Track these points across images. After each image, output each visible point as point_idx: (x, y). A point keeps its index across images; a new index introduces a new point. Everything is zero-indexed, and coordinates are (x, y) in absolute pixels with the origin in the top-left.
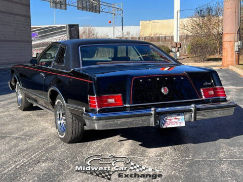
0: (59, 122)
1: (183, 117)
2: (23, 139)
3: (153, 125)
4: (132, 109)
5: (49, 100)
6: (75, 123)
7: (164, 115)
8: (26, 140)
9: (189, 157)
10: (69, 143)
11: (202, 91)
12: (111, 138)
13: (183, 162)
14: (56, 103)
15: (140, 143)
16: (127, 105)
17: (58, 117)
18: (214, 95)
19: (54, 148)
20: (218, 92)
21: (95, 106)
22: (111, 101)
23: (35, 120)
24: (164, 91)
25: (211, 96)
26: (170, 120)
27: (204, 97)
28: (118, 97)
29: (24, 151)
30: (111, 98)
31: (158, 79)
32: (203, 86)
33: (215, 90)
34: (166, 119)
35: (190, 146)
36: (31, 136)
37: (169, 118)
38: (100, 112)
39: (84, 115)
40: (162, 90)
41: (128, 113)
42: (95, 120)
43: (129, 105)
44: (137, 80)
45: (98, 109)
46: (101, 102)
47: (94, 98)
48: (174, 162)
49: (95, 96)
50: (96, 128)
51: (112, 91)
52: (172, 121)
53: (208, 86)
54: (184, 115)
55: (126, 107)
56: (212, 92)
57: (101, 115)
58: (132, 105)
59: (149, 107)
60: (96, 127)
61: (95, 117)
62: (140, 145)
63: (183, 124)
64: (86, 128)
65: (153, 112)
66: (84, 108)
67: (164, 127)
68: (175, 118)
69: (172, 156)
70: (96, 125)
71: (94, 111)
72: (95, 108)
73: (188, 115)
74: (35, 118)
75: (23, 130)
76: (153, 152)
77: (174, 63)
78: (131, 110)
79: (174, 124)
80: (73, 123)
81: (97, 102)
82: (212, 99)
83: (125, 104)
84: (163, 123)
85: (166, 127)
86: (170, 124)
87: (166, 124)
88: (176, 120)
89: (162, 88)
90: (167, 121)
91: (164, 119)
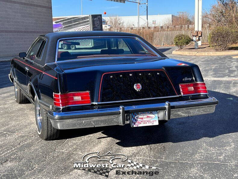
0: (39, 118)
1: (157, 115)
2: (3, 135)
3: (122, 124)
5: (30, 96)
7: (135, 114)
8: (6, 136)
9: (161, 159)
11: (180, 87)
14: (35, 99)
16: (94, 103)
18: (194, 91)
20: (199, 88)
21: (59, 104)
22: (77, 98)
24: (137, 87)
25: (191, 92)
26: (142, 118)
27: (182, 94)
28: (86, 94)
30: (77, 95)
31: (131, 75)
32: (182, 82)
33: (195, 86)
35: (169, 145)
36: (13, 132)
37: (140, 117)
38: (64, 110)
39: (48, 113)
40: (135, 87)
41: (96, 111)
43: (96, 103)
44: (107, 76)
45: (61, 108)
46: (66, 100)
47: (58, 96)
49: (59, 94)
50: (59, 128)
51: (79, 88)
52: (144, 119)
53: (188, 81)
54: (158, 113)
55: (93, 105)
56: (192, 88)
58: (100, 103)
59: (118, 105)
60: (59, 126)
61: (57, 116)
62: (117, 143)
63: (157, 123)
65: (121, 111)
66: (51, 106)
67: (135, 126)
68: (148, 117)
69: (144, 156)
72: (58, 107)
73: (162, 114)
75: (8, 125)
77: (159, 56)
78: (99, 108)
79: (146, 123)
80: (48, 119)
81: (61, 101)
82: (192, 95)
83: (93, 102)
84: (134, 122)
85: (136, 126)
86: (142, 123)
87: (137, 123)
88: (148, 119)
89: (135, 85)
90: (138, 119)
91: (135, 118)
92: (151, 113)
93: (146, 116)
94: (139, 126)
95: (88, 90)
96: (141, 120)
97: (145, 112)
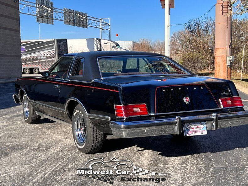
0: (77, 133)
1: (205, 125)
2: (40, 151)
3: (178, 133)
4: (157, 117)
5: (66, 112)
6: (95, 132)
7: (188, 123)
8: (44, 151)
9: (212, 165)
10: (88, 153)
11: (220, 100)
12: (129, 148)
13: (208, 169)
14: (74, 114)
15: (159, 153)
16: (152, 114)
17: (76, 128)
18: (231, 104)
19: (75, 158)
20: (235, 102)
21: (122, 115)
22: (137, 110)
23: (45, 132)
24: (186, 100)
25: (229, 105)
26: (193, 128)
27: (222, 107)
28: (143, 106)
29: (46, 161)
30: (137, 107)
31: (180, 89)
32: (221, 96)
33: (232, 99)
34: (189, 128)
35: (210, 154)
36: (49, 148)
37: (191, 127)
38: (126, 120)
39: (110, 124)
40: (184, 100)
41: (153, 121)
42: (124, 128)
43: (154, 114)
44: (160, 89)
45: (125, 118)
46: (128, 111)
47: (120, 107)
48: (199, 169)
49: (121, 106)
51: (137, 101)
52: (195, 129)
53: (226, 96)
54: (206, 124)
55: (151, 116)
56: (230, 102)
57: (128, 124)
58: (157, 114)
59: (174, 116)
60: (124, 135)
61: (123, 126)
63: (205, 133)
64: (108, 137)
65: (177, 121)
66: (110, 117)
67: (187, 135)
68: (198, 127)
69: (194, 164)
70: (124, 133)
71: (121, 120)
72: (122, 117)
73: (209, 124)
74: (45, 130)
75: (37, 142)
76: (175, 161)
77: (189, 74)
78: (156, 119)
79: (197, 133)
80: (94, 133)
81: (124, 111)
82: (230, 108)
83: (150, 113)
84: (187, 131)
85: (189, 135)
86: (193, 132)
87: (189, 133)
88: (198, 129)
89: (184, 98)
90: (190, 129)
91: (188, 128)
92: (201, 124)
93: (196, 126)
94: (191, 135)
95: (145, 103)
96: (192, 130)
97: (195, 123)
